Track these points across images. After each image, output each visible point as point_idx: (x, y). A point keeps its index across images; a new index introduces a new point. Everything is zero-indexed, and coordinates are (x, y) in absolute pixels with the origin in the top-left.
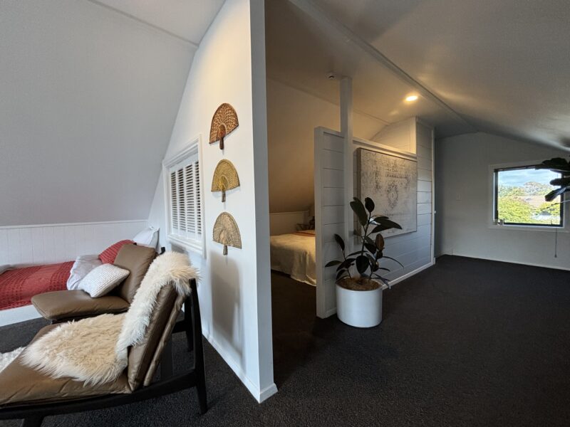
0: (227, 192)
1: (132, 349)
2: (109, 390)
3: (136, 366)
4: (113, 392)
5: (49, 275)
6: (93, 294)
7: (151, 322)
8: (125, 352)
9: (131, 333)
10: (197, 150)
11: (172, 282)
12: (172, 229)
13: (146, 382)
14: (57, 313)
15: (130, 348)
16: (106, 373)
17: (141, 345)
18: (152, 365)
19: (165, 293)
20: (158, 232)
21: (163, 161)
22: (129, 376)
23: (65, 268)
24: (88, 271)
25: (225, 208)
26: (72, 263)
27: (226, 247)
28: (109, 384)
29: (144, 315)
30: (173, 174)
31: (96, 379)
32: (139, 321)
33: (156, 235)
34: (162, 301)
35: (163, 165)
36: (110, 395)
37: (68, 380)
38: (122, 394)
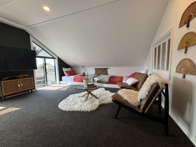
0: (188, 48)
1: (142, 100)
2: (135, 108)
3: (143, 106)
4: (136, 110)
5: (119, 78)
6: (129, 85)
7: (149, 94)
8: (139, 101)
9: (142, 96)
10: (171, 33)
11: (158, 83)
12: (153, 69)
13: (145, 112)
14: (122, 87)
15: (141, 100)
16: (135, 104)
17: (145, 100)
18: (148, 108)
19: (154, 86)
20: (147, 70)
21: (152, 44)
22: (140, 108)
23: (122, 78)
24: (127, 79)
25: (186, 56)
26: (123, 77)
27: (185, 75)
28: (135, 107)
29: (146, 91)
30: (156, 48)
31: (132, 104)
32: (144, 93)
33: (147, 71)
34: (153, 89)
35: (152, 45)
36: (135, 110)
37: (126, 101)
38: (138, 111)
